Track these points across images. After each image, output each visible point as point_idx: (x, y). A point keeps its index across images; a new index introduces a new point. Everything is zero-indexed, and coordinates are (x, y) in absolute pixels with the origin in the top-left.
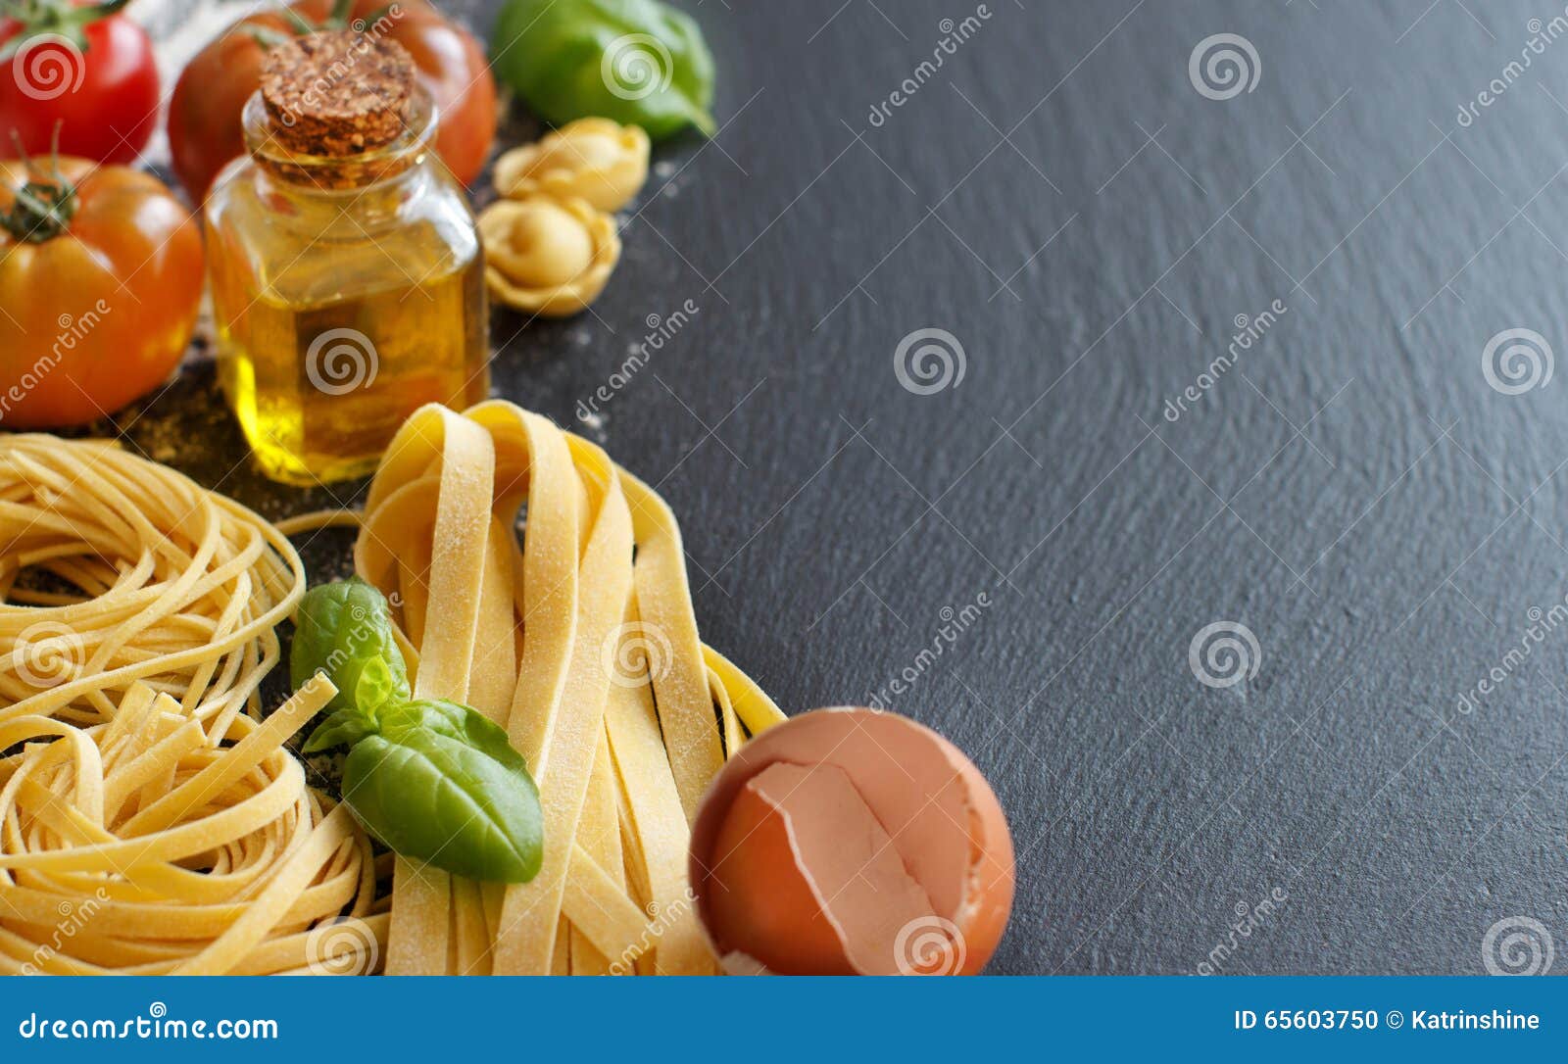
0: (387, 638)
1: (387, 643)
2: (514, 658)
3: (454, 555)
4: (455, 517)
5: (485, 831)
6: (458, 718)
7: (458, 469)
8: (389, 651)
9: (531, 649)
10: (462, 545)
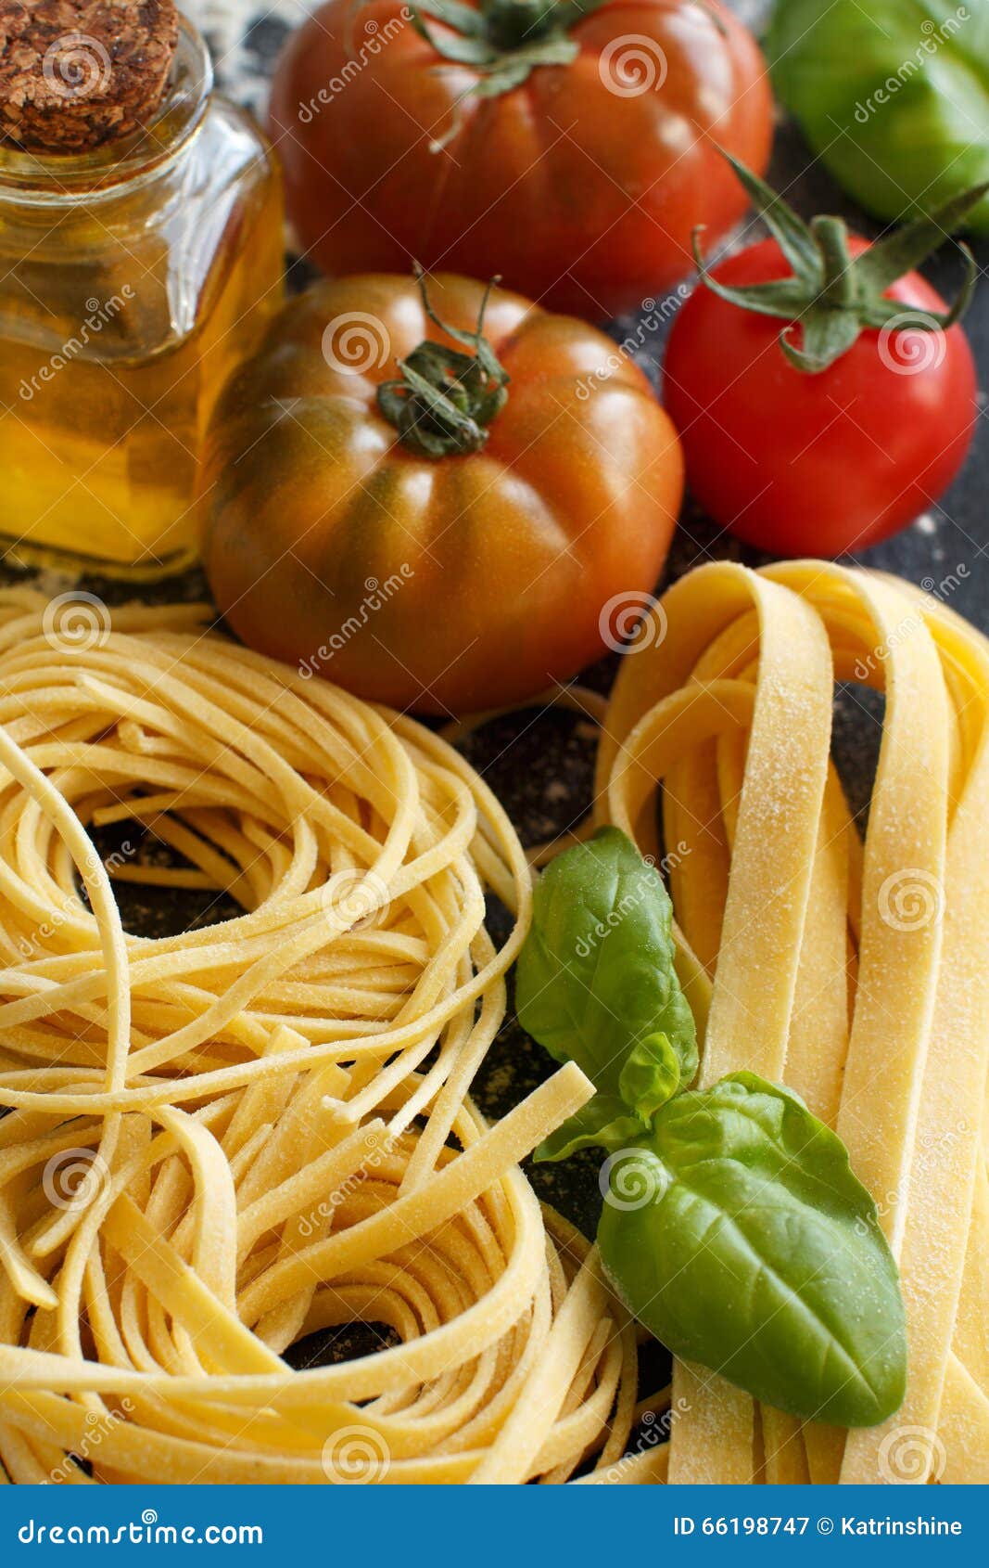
0: (672, 988)
1: (671, 996)
2: (845, 988)
3: (769, 829)
4: (773, 768)
5: (823, 1357)
6: (773, 1121)
7: (781, 690)
8: (673, 1014)
9: (871, 976)
10: (782, 814)
